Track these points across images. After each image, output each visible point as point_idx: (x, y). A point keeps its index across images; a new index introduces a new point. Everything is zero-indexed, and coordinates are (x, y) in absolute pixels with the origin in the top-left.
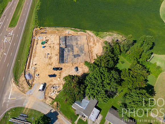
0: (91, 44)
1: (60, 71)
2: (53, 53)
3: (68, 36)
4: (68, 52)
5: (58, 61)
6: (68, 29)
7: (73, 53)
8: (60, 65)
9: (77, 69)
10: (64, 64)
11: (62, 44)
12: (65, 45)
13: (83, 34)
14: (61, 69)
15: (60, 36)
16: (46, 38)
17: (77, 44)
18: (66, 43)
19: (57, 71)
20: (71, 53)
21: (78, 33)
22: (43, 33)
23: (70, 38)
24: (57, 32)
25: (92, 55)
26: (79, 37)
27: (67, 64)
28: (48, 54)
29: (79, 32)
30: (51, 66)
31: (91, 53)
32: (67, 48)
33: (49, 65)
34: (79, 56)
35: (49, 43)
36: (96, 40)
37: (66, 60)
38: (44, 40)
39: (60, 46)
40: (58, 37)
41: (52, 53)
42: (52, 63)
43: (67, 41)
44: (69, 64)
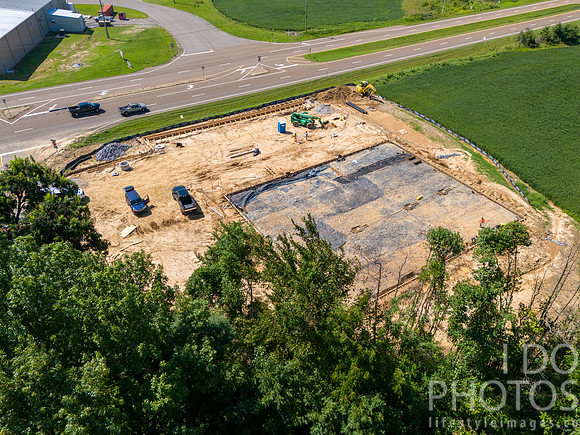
1: (179, 216)
2: (274, 161)
4: (323, 197)
5: (237, 189)
6: (464, 148)
7: (330, 215)
10: (230, 211)
11: (345, 162)
12: (354, 171)
13: (510, 201)
15: (384, 141)
16: (337, 119)
17: (409, 206)
20: (322, 209)
21: (491, 184)
22: (356, 108)
23: (414, 169)
24: (402, 131)
26: (462, 197)
30: (195, 181)
32: (340, 185)
35: (320, 133)
39: (332, 163)
41: (274, 158)
42: (215, 179)
43: (387, 169)
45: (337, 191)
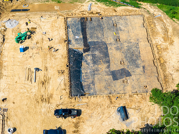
0: (158, 40)
1: (75, 120)
2: (51, 67)
3: (89, 19)
4: (95, 62)
5: (68, 91)
7: (108, 67)
8: (73, 100)
9: (124, 112)
10: (84, 100)
11: (73, 42)
12: (82, 42)
13: (131, 11)
14: (79, 113)
15: (66, 19)
16: (27, 24)
17: (117, 40)
18: (85, 38)
19: (65, 118)
20: (103, 67)
21: (119, 9)
22: (19, 10)
23: (95, 23)
24: (56, 8)
25: (164, 71)
26: (121, 22)
27: (93, 99)
28: (37, 69)
29: (120, 5)
30: (48, 105)
31: (163, 65)
32: (90, 53)
33: (42, 100)
34: (128, 74)
35: (36, 37)
36: (170, 30)
37: (89, 88)
38: (24, 29)
39: (70, 46)
40: (61, 22)
41: (48, 65)
42: (51, 96)
43: (88, 31)
44: (101, 99)
45: (93, 56)
